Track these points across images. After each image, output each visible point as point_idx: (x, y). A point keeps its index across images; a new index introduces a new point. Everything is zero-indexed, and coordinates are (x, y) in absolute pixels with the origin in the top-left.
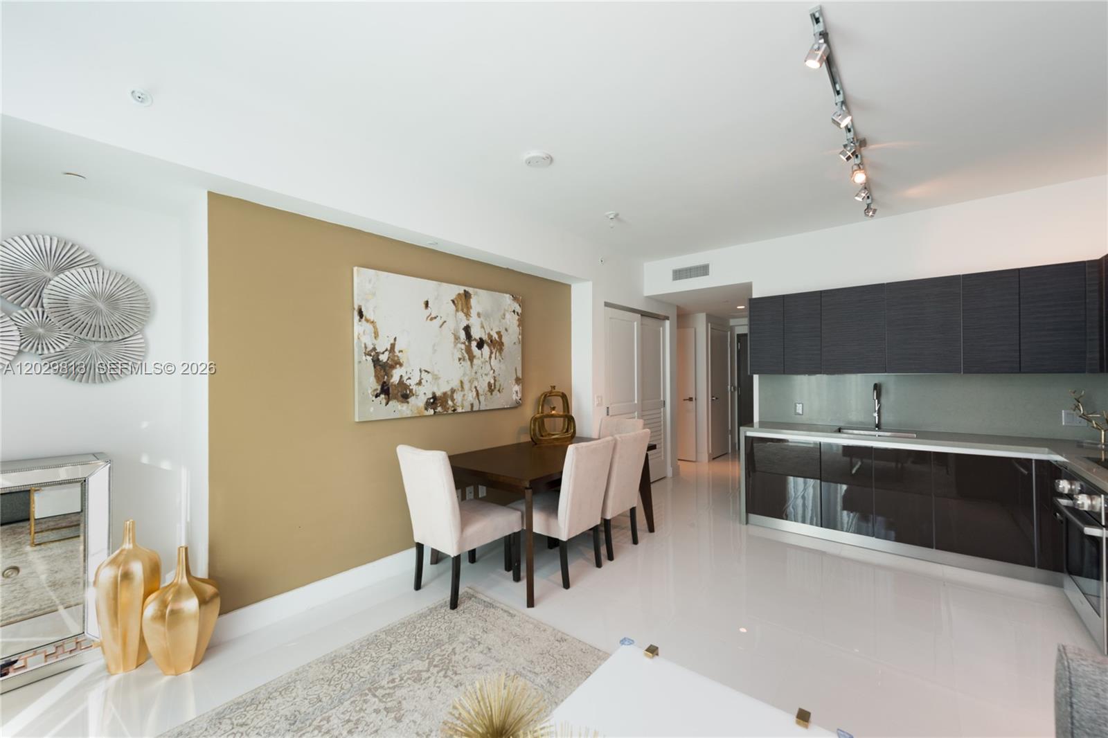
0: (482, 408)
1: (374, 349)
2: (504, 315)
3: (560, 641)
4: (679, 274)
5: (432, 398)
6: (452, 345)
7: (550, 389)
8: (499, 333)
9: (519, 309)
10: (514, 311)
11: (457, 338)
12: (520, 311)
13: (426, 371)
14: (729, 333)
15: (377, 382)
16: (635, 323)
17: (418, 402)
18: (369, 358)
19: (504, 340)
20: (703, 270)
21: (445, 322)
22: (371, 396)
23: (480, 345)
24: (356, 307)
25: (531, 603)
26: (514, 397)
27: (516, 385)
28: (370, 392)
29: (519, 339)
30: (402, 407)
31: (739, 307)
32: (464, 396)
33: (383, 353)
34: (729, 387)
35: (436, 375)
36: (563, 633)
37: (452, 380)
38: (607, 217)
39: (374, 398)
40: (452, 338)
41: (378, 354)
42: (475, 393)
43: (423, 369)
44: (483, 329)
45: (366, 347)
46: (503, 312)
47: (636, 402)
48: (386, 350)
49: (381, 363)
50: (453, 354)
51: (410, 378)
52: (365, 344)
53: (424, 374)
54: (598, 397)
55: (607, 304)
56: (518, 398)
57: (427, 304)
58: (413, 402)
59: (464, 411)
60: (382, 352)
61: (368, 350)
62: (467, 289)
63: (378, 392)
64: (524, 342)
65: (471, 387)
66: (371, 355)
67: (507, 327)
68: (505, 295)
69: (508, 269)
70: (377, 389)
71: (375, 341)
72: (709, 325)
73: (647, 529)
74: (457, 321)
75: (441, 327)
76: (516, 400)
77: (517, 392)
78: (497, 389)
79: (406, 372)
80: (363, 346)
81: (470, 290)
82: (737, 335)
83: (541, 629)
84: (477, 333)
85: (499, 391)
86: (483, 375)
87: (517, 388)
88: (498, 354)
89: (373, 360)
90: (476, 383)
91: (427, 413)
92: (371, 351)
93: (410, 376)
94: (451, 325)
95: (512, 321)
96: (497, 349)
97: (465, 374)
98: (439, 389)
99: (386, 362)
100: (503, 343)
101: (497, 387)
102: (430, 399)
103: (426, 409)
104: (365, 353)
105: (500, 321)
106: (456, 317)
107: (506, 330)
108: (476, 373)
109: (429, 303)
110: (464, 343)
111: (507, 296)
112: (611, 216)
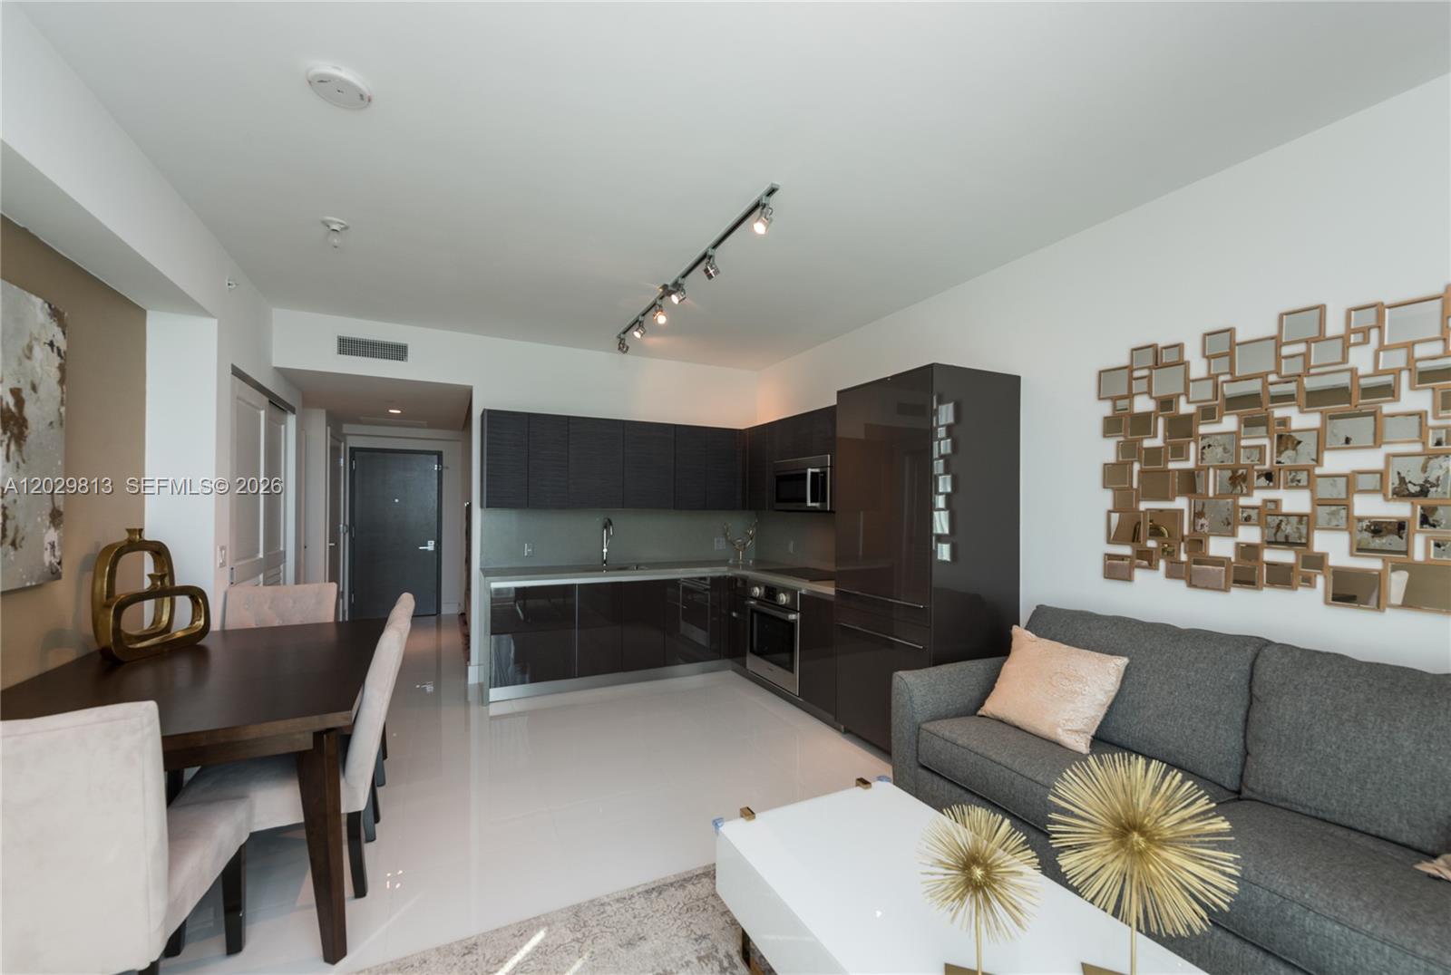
2: (30, 348)
3: (469, 953)
4: (348, 346)
7: (126, 536)
8: (16, 393)
9: (61, 342)
10: (51, 344)
12: (63, 347)
14: (343, 444)
16: (262, 413)
19: (30, 411)
20: (398, 352)
26: (48, 558)
27: (52, 529)
29: (61, 414)
31: (391, 411)
34: (341, 526)
36: (461, 941)
38: (326, 224)
46: (26, 341)
47: (261, 555)
54: (221, 549)
55: (237, 374)
56: (55, 561)
64: (66, 423)
67: (37, 382)
68: (33, 298)
72: (329, 428)
76: (51, 564)
77: (53, 546)
78: (9, 540)
82: (351, 449)
85: (13, 544)
87: (52, 535)
88: (13, 447)
95: (45, 366)
96: (12, 435)
100: (25, 420)
101: (10, 534)
105: (20, 364)
107: (34, 388)
111: (39, 301)
112: (335, 227)
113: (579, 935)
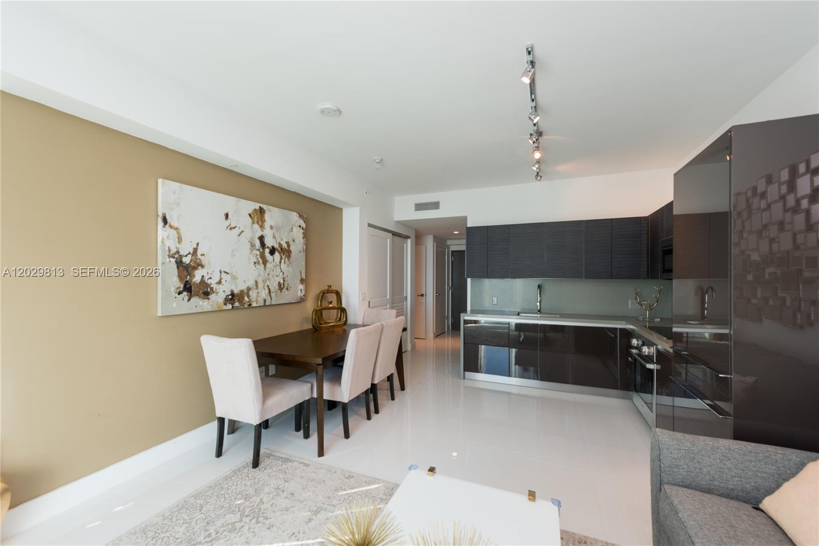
0: (272, 304)
1: (178, 252)
2: (292, 229)
3: (348, 478)
4: (419, 207)
5: (231, 295)
6: (249, 251)
7: (327, 288)
8: (287, 243)
9: (304, 225)
10: (300, 226)
11: (253, 245)
12: (304, 226)
13: (225, 272)
14: (447, 250)
15: (180, 281)
16: (388, 240)
17: (218, 299)
18: (173, 260)
19: (292, 248)
20: (435, 205)
21: (243, 232)
22: (174, 293)
23: (273, 251)
24: (160, 214)
25: (321, 453)
26: (299, 294)
27: (301, 285)
28: (173, 289)
29: (303, 248)
30: (204, 302)
31: (455, 232)
32: (258, 293)
33: (186, 256)
34: (446, 286)
35: (234, 276)
36: (349, 472)
37: (248, 280)
38: (375, 160)
39: (177, 295)
40: (249, 245)
41: (181, 257)
42: (267, 291)
43: (222, 270)
44: (274, 239)
45: (170, 251)
46: (290, 227)
47: (388, 297)
48: (189, 254)
49: (184, 265)
50: (249, 259)
51: (210, 278)
52: (169, 248)
53: (224, 275)
54: (362, 294)
55: (370, 225)
56: (302, 295)
57: (227, 216)
58: (213, 299)
59: (257, 305)
60: (185, 255)
61: (172, 253)
62: (262, 206)
63: (181, 289)
64: (307, 251)
65: (264, 285)
66: (174, 258)
67: (294, 239)
68: (293, 213)
69: (295, 192)
70: (180, 288)
71: (178, 245)
72: (435, 243)
73: (400, 389)
74: (253, 232)
75: (239, 235)
76: (301, 296)
77: (301, 290)
78: (286, 288)
79: (208, 273)
80: (167, 249)
81: (265, 207)
82: (452, 251)
83: (332, 472)
84: (269, 242)
85: (287, 289)
86: (275, 276)
87: (301, 287)
88: (286, 259)
89: (176, 262)
90: (268, 283)
91: (225, 308)
92: (175, 254)
93: (210, 276)
94: (248, 234)
95: (298, 234)
96: (286, 256)
97: (259, 276)
98: (237, 287)
99: (189, 264)
100: (291, 251)
101: (286, 286)
102: (229, 295)
103: (225, 304)
104: (169, 255)
105: (288, 233)
106: (252, 228)
107: (294, 241)
108: (269, 274)
109: (229, 215)
110: (259, 250)
111: (295, 214)
112: (378, 161)
113: (384, 498)
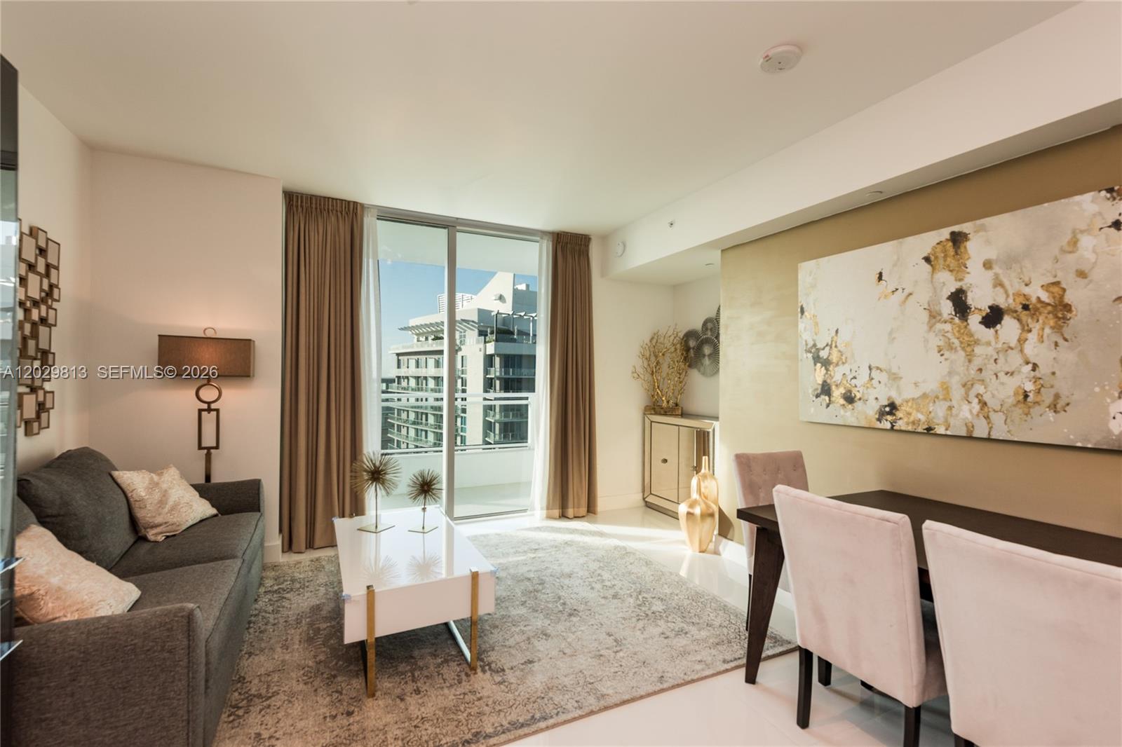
0: (993, 437)
1: (815, 345)
2: (1073, 243)
5: (889, 405)
6: (925, 327)
8: (1052, 286)
11: (934, 316)
13: (878, 368)
15: (817, 381)
17: (867, 411)
18: (810, 355)
19: (1073, 298)
21: (911, 294)
22: (811, 396)
23: (993, 317)
24: (800, 305)
26: (1116, 427)
28: (810, 391)
30: (846, 412)
32: (950, 408)
33: (824, 349)
35: (894, 374)
37: (924, 382)
39: (814, 398)
40: (925, 316)
41: (818, 350)
42: (976, 407)
43: (873, 365)
44: (999, 289)
45: (807, 345)
48: (827, 345)
49: (821, 360)
50: (926, 341)
51: (855, 378)
52: (806, 341)
53: (875, 374)
57: (880, 277)
58: (860, 408)
59: (949, 433)
60: (822, 347)
61: (809, 347)
62: (956, 228)
63: (819, 391)
65: (967, 394)
66: (811, 352)
67: (1087, 266)
68: (1077, 198)
70: (817, 389)
71: (815, 337)
74: (935, 288)
75: (902, 304)
78: (1046, 403)
79: (851, 370)
80: (804, 343)
81: (965, 227)
84: (980, 299)
85: (1051, 407)
86: (1001, 375)
88: (1047, 330)
89: (814, 358)
90: (979, 389)
91: (878, 425)
92: (812, 348)
93: (854, 374)
94: (923, 295)
96: (1047, 320)
97: (950, 374)
98: (900, 394)
99: (827, 358)
100: (1067, 305)
101: (1048, 401)
102: (886, 406)
103: (879, 420)
104: (806, 350)
105: (1057, 261)
106: (932, 278)
107: (1081, 275)
108: (980, 370)
109: (883, 274)
110: (951, 321)
111: (1088, 196)
